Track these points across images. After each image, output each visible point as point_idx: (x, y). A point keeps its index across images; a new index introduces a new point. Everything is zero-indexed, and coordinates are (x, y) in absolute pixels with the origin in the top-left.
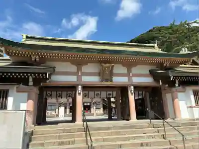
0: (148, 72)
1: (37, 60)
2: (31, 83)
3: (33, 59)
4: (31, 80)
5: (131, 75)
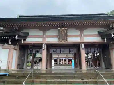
1: (17, 28)
2: (10, 43)
3: (14, 28)
4: (10, 41)
5: (82, 36)
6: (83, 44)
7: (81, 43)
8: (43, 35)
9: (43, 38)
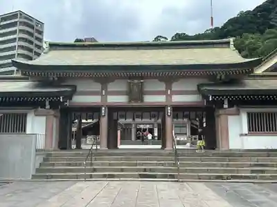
0: (195, 88)
1: (56, 79)
5: (169, 93)
6: (169, 108)
7: (167, 106)
8: (102, 90)
9: (102, 95)
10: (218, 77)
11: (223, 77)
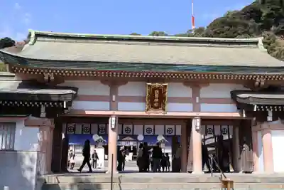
0: (229, 96)
1: (52, 78)
2: (43, 114)
3: (46, 78)
4: (43, 109)
5: (197, 101)
7: (195, 118)
8: (111, 95)
10: (257, 83)
11: (262, 83)
